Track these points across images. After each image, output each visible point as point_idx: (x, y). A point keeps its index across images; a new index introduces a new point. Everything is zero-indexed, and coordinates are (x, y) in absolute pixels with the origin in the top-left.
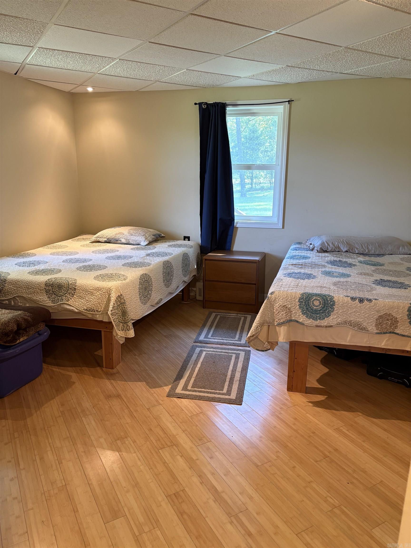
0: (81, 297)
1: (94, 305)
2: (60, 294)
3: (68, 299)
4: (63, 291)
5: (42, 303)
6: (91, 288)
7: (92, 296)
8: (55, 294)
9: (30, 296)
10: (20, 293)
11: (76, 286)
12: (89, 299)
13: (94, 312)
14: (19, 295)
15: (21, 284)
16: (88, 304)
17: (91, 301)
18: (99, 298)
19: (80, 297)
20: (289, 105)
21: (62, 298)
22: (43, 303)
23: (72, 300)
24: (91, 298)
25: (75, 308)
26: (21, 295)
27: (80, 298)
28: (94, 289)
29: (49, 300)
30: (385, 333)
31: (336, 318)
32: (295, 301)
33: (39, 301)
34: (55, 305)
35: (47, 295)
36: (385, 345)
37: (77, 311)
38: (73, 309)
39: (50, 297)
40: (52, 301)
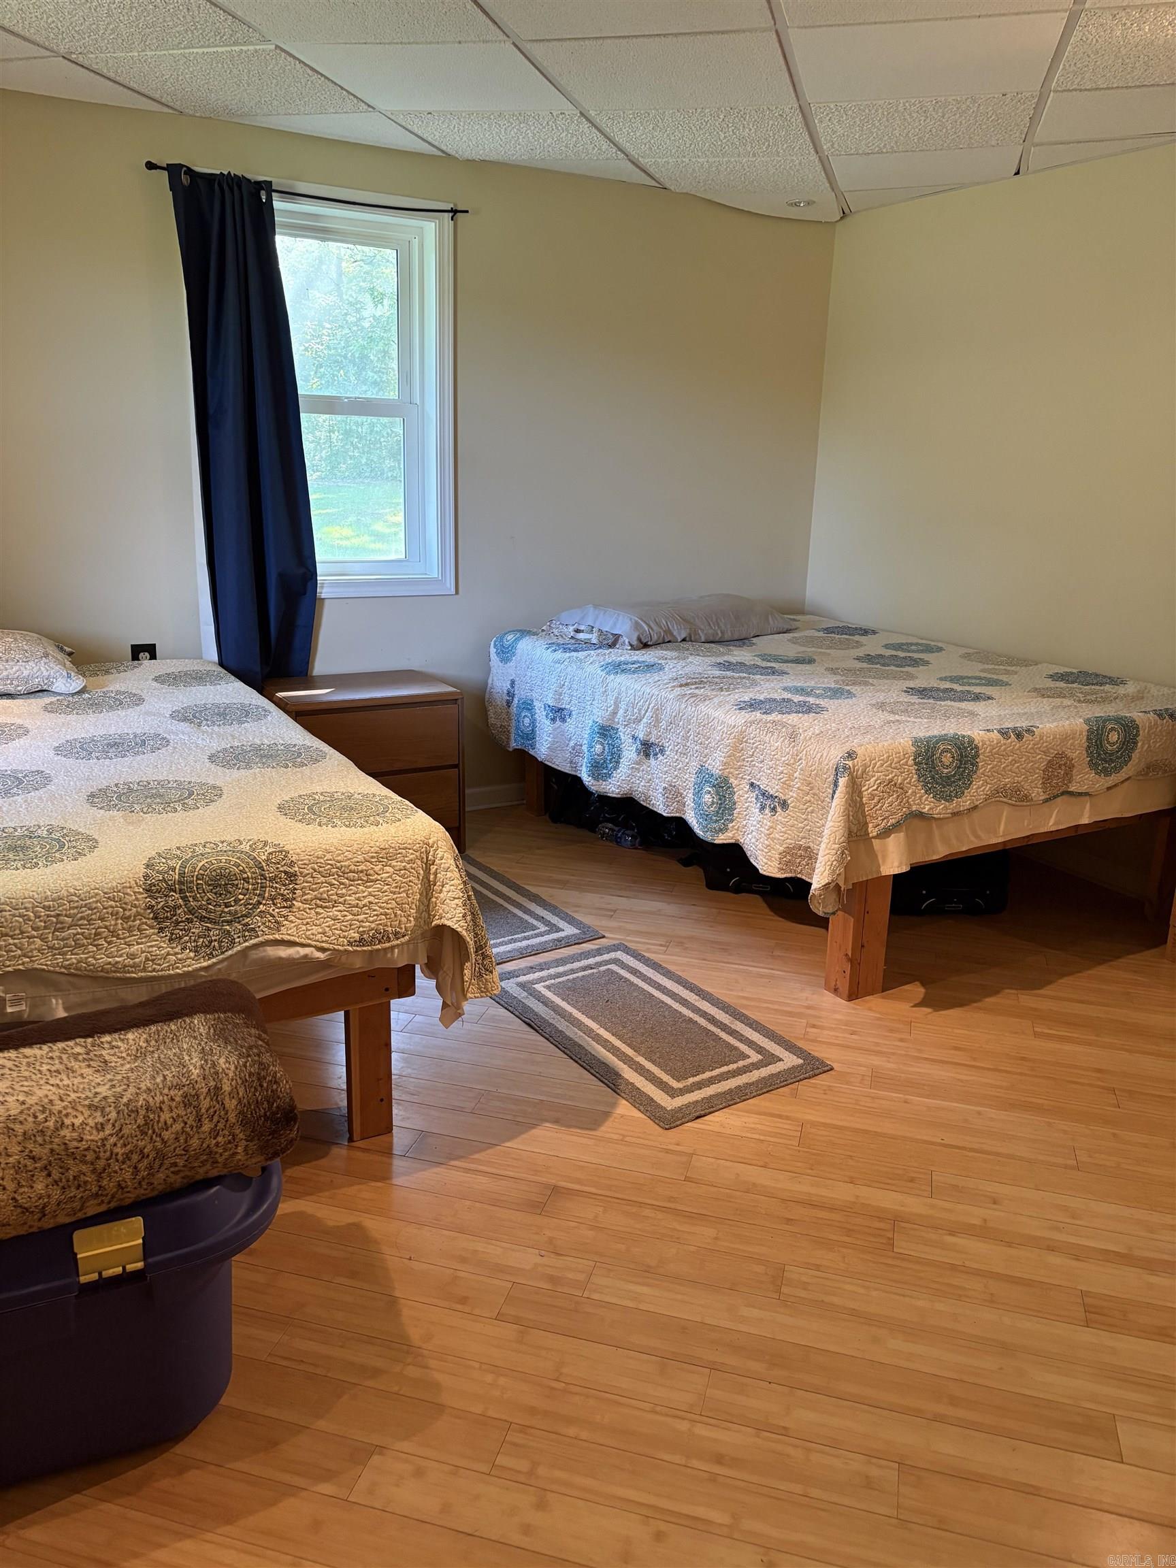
0: (323, 902)
1: (386, 914)
2: (230, 913)
3: (277, 922)
4: (241, 897)
5: (144, 970)
6: (360, 858)
7: (370, 887)
8: (202, 919)
9: (73, 959)
10: (14, 957)
11: (292, 864)
12: (358, 899)
13: (389, 940)
14: (9, 969)
15: (14, 916)
16: (361, 917)
17: (370, 903)
18: (396, 887)
19: (318, 902)
20: (451, 223)
21: (247, 925)
22: (154, 970)
23: (292, 922)
24: (370, 894)
25: (315, 947)
26: (23, 964)
27: (318, 906)
28: (372, 857)
29: (178, 950)
30: (1055, 797)
31: (982, 785)
32: (906, 764)
33: (125, 966)
34: (214, 960)
35: (161, 930)
36: (1055, 824)
37: (321, 956)
38: (306, 956)
39: (181, 938)
40: (196, 950)
